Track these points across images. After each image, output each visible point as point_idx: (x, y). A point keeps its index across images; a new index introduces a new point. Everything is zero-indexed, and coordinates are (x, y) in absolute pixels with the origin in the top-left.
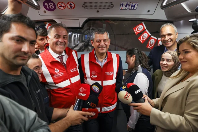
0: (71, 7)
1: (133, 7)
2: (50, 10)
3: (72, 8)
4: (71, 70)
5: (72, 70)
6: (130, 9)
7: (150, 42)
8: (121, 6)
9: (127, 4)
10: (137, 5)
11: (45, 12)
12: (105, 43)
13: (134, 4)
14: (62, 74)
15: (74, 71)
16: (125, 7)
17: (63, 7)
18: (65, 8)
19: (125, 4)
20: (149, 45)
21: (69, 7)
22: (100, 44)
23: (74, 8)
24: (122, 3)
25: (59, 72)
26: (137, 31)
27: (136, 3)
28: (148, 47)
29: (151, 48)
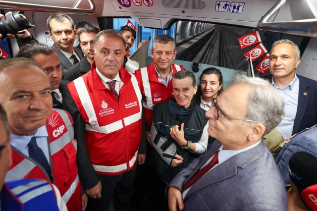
0: (149, 3)
1: (236, 10)
2: (125, 6)
3: (150, 5)
4: (126, 105)
5: (128, 105)
6: (232, 11)
7: (264, 63)
8: (217, 6)
9: (226, 5)
10: (242, 7)
11: (120, 8)
12: (168, 57)
13: (237, 5)
14: (111, 111)
15: (130, 107)
16: (223, 8)
17: (139, 3)
18: (141, 5)
19: (223, 4)
20: (261, 67)
21: (147, 4)
22: (160, 58)
23: (152, 5)
24: (218, 3)
25: (107, 108)
26: (245, 44)
27: (241, 4)
28: (259, 70)
29: (263, 72)
